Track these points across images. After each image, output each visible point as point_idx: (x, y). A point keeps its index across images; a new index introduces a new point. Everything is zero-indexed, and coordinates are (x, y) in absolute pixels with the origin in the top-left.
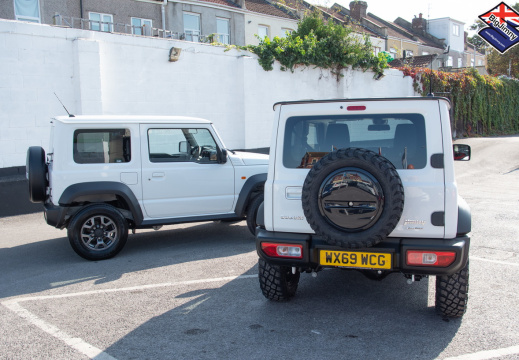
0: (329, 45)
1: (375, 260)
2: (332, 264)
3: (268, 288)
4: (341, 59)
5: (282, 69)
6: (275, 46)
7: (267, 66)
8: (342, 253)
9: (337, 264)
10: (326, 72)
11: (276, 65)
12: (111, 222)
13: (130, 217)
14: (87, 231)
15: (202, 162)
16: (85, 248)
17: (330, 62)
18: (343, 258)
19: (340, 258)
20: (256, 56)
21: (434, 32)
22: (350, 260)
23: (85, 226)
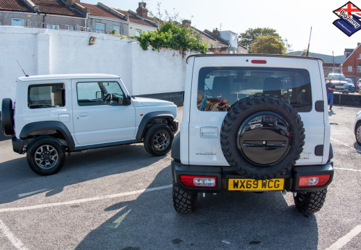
0: (179, 38)
1: (272, 184)
2: (239, 189)
3: (181, 207)
4: (185, 45)
5: (153, 50)
6: (150, 37)
7: (145, 48)
8: (246, 180)
9: (242, 189)
10: (177, 52)
11: (150, 47)
12: (54, 149)
13: (66, 145)
14: (38, 156)
15: (113, 105)
16: (39, 168)
17: (179, 47)
18: (247, 184)
19: (245, 184)
20: (139, 42)
21: (223, 37)
22: (253, 185)
23: (37, 153)
